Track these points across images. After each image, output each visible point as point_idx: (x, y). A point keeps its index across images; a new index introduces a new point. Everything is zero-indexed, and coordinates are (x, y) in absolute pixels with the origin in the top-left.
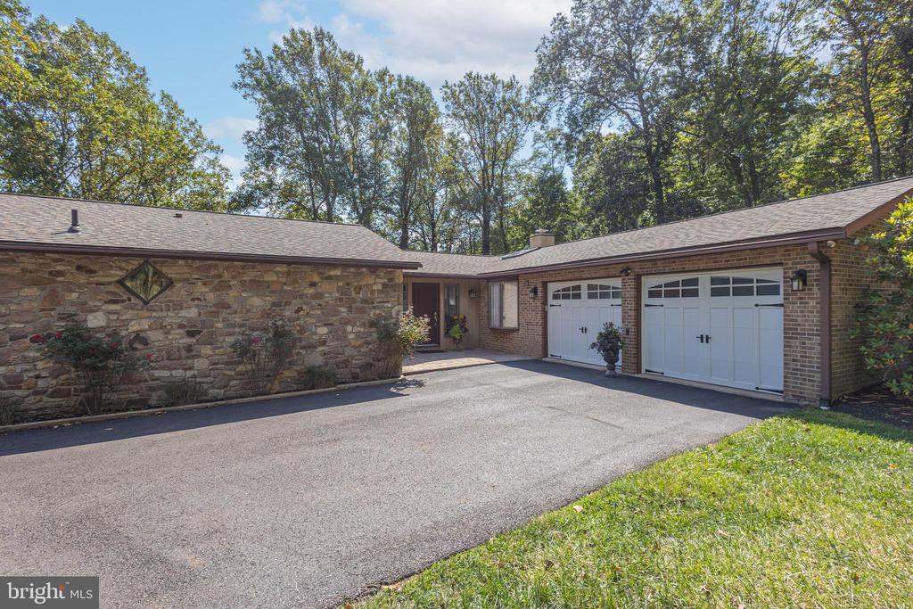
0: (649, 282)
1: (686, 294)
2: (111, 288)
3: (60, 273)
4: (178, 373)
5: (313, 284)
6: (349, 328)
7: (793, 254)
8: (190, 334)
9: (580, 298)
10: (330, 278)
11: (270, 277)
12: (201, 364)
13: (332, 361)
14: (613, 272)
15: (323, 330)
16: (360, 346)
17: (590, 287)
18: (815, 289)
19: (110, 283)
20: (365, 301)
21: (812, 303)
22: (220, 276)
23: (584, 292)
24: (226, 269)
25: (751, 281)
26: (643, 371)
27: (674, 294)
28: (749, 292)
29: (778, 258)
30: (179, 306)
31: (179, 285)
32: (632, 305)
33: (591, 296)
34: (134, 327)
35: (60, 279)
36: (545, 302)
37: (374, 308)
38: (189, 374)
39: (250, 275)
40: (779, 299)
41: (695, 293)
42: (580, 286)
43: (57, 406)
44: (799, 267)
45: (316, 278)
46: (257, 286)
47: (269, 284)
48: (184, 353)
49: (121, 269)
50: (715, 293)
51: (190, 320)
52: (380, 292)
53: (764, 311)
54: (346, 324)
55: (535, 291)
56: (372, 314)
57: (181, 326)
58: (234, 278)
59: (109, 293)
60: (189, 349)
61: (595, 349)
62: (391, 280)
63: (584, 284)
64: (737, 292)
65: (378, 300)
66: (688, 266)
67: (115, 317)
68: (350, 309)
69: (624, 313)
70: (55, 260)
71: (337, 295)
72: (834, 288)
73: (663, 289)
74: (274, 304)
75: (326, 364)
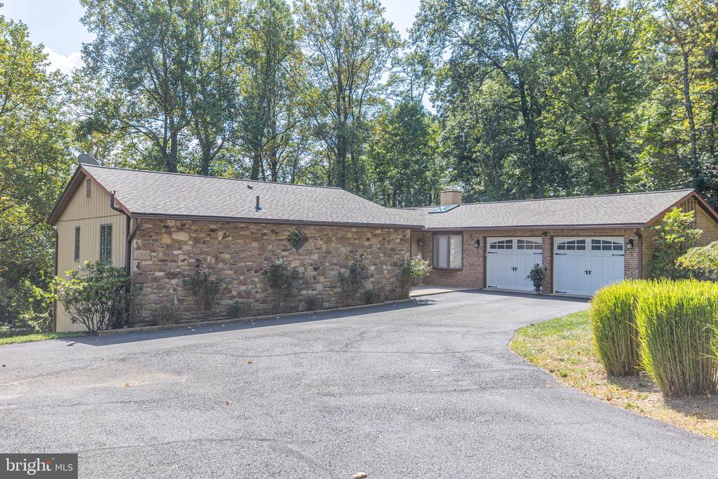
0: (558, 241)
1: (579, 248)
2: (284, 243)
3: (265, 234)
4: (310, 292)
5: (368, 239)
6: (384, 267)
7: (628, 232)
8: (316, 269)
9: (512, 248)
10: (375, 235)
11: (349, 235)
12: (319, 287)
13: (376, 287)
14: (537, 233)
15: (372, 268)
16: (390, 278)
17: (519, 242)
18: (636, 249)
19: (283, 240)
20: (392, 250)
21: (635, 254)
22: (327, 235)
23: (515, 244)
24: (330, 230)
25: (610, 243)
26: (554, 292)
27: (573, 248)
28: (609, 248)
29: (622, 233)
30: (310, 253)
31: (311, 240)
32: (549, 254)
33: (519, 247)
34: (293, 265)
35: (265, 237)
36: (485, 251)
37: (396, 254)
38: (315, 293)
39: (341, 234)
40: (622, 252)
41: (583, 248)
42: (511, 241)
43: (264, 309)
44: (630, 238)
45: (369, 236)
46: (342, 240)
47: (349, 239)
48: (312, 280)
49: (289, 231)
50: (594, 248)
51: (315, 261)
52: (399, 244)
53: (616, 258)
54: (383, 264)
55: (478, 242)
56: (396, 258)
57: (311, 265)
58: (334, 236)
59: (284, 245)
60: (315, 278)
61: (530, 279)
62: (404, 236)
63: (515, 240)
64: (604, 248)
65: (398, 249)
66: (581, 233)
67: (285, 259)
68: (384, 254)
69: (544, 258)
70: (264, 227)
71: (379, 246)
72: (643, 248)
73: (566, 245)
74: (351, 252)
75: (374, 289)
